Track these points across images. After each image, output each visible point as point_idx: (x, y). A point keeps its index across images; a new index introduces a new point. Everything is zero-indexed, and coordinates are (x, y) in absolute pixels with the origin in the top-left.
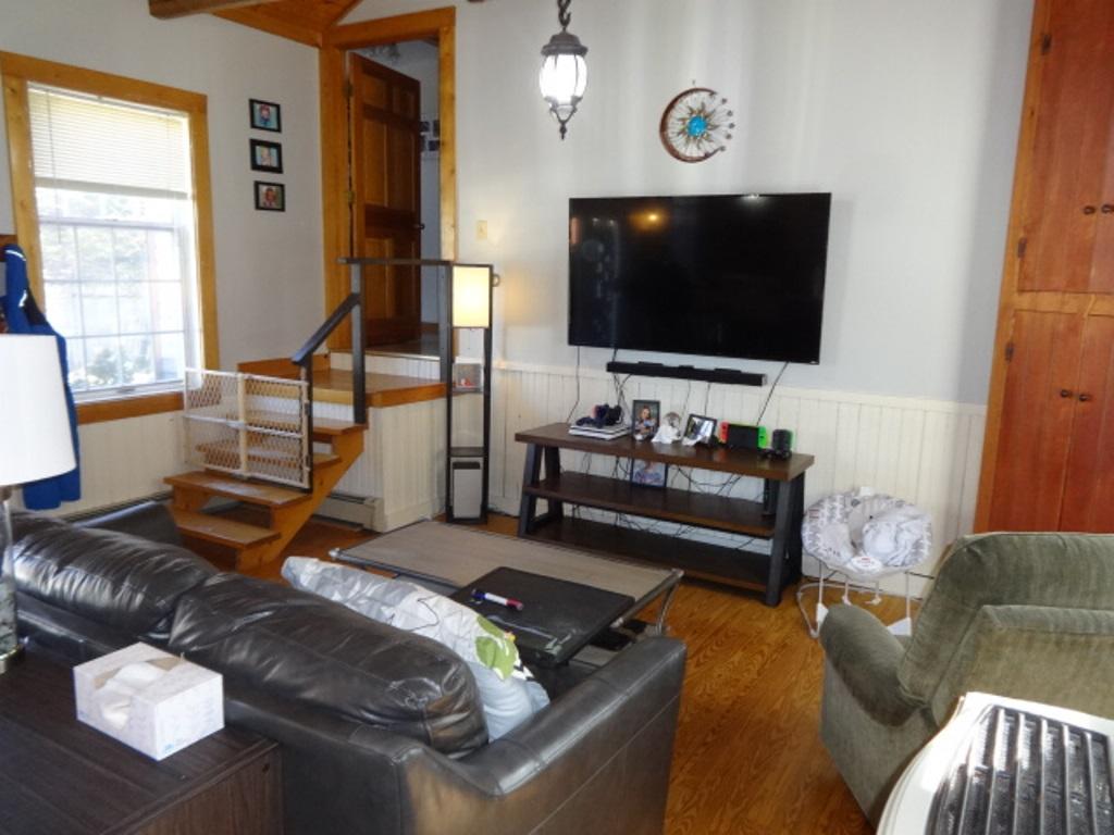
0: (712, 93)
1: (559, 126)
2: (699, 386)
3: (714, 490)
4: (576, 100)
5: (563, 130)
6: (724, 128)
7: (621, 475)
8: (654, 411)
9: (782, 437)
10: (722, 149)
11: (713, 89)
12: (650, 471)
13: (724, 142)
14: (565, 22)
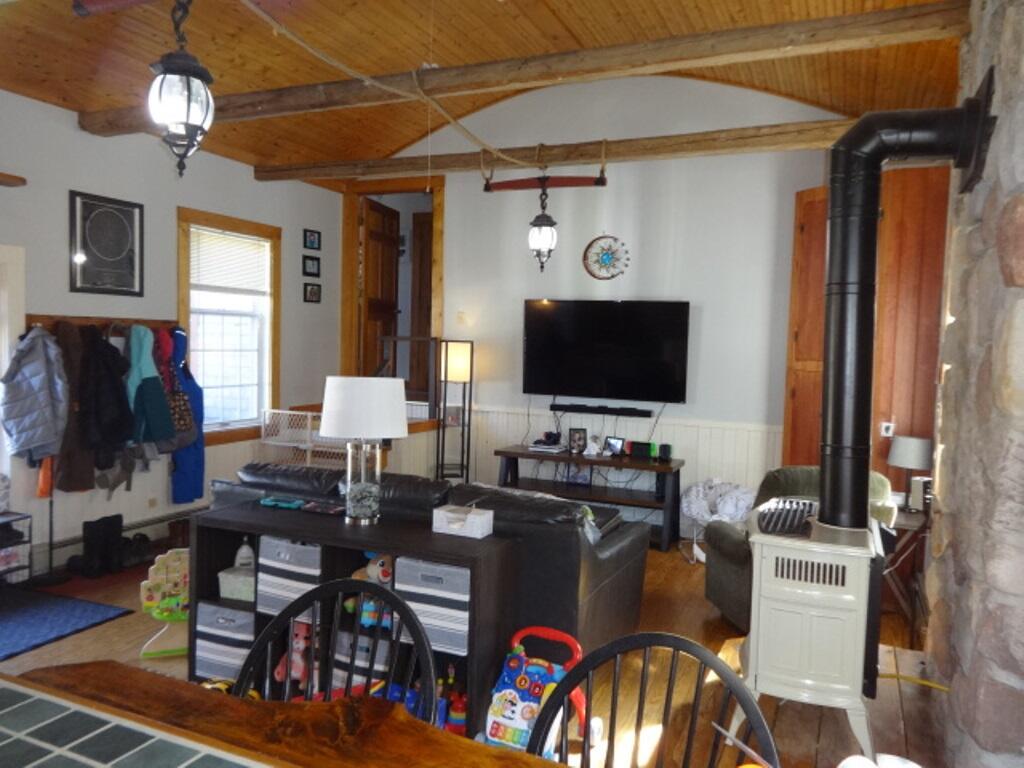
0: (616, 240)
1: (539, 265)
2: (610, 419)
3: (622, 486)
4: (550, 251)
5: (542, 267)
6: (623, 260)
7: (559, 478)
8: (582, 436)
9: (665, 449)
10: (622, 273)
11: (616, 237)
12: (581, 474)
13: (624, 268)
14: (544, 207)
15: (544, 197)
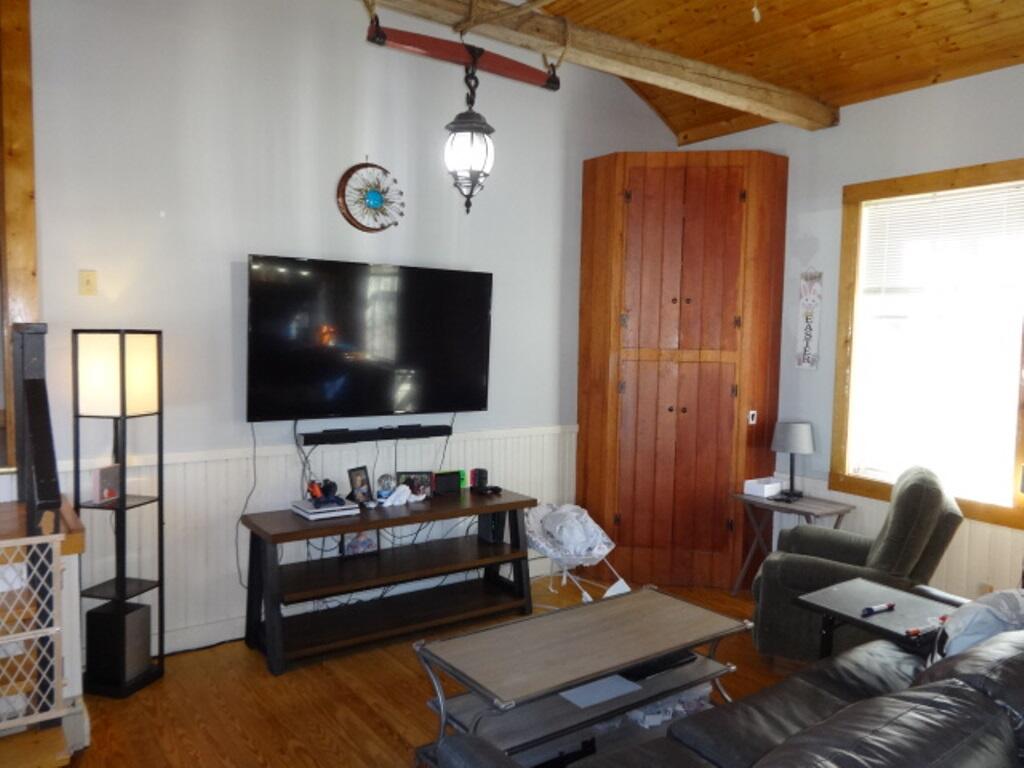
0: (385, 172)
5: (468, 204)
6: (397, 205)
8: (364, 478)
10: (396, 224)
11: (387, 169)
13: (398, 219)
14: (470, 100)
15: (472, 83)
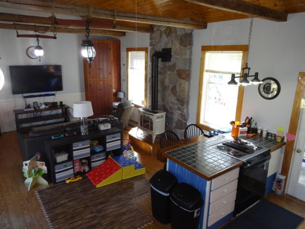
3: (48, 114)
7: (29, 117)
8: (37, 104)
9: (61, 103)
12: (38, 114)
14: (38, 44)
15: (38, 40)
